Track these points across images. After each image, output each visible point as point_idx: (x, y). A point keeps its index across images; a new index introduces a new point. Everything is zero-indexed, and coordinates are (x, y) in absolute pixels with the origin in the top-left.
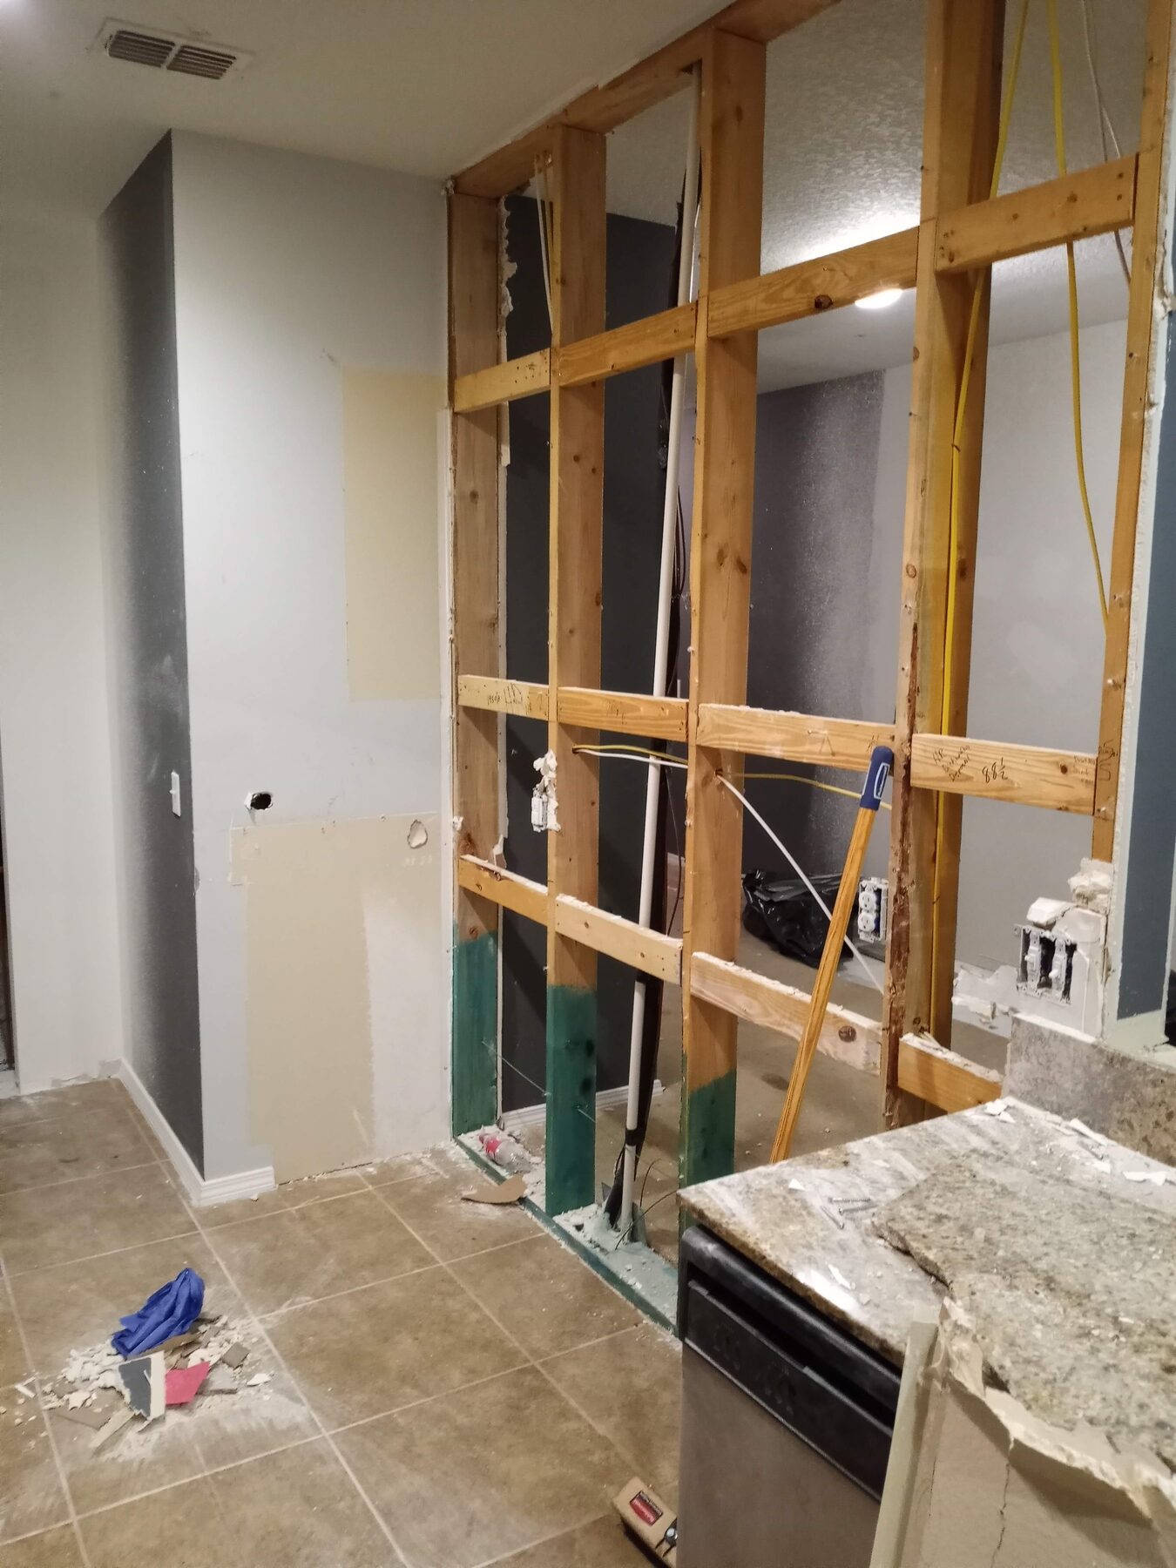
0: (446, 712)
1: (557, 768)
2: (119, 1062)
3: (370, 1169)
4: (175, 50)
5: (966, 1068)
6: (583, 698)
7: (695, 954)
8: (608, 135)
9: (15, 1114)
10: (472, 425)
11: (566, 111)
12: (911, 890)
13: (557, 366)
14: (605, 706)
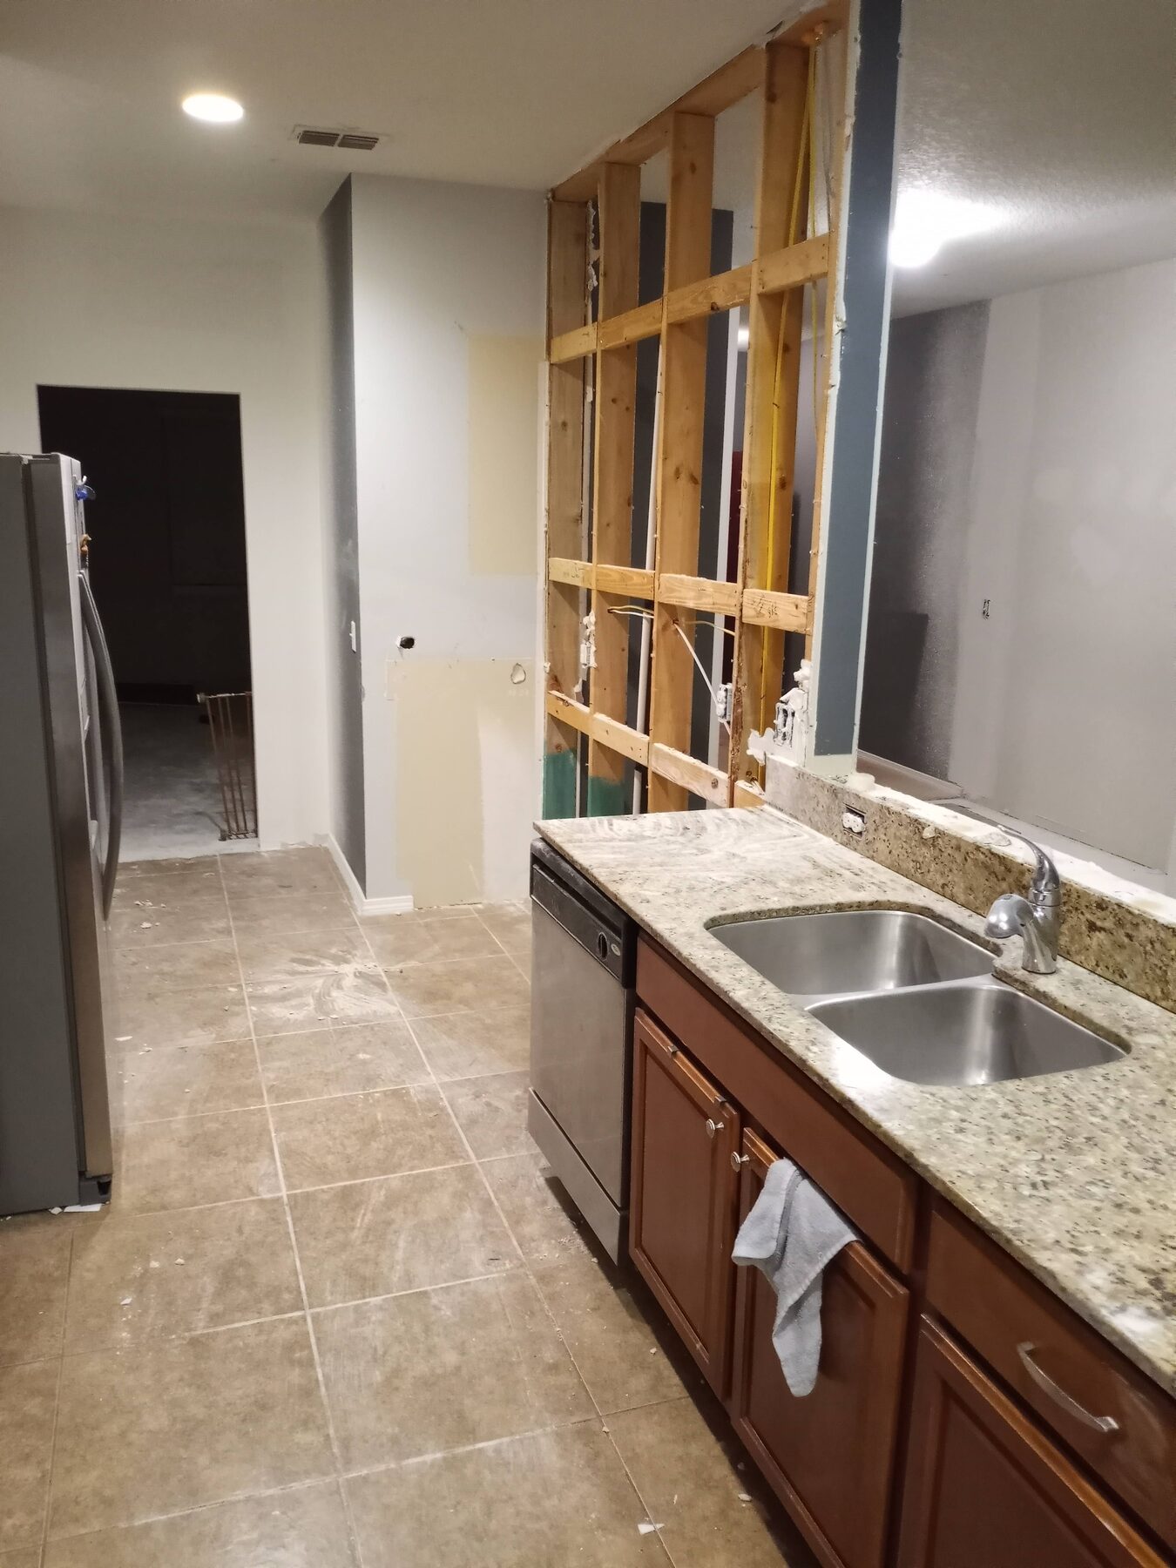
0: (541, 585)
1: (596, 623)
2: (327, 835)
3: (480, 906)
4: (340, 137)
5: (761, 796)
6: (604, 571)
7: (656, 744)
8: (642, 166)
9: (254, 860)
10: (564, 373)
11: (607, 153)
12: (744, 689)
13: (600, 335)
14: (616, 576)
